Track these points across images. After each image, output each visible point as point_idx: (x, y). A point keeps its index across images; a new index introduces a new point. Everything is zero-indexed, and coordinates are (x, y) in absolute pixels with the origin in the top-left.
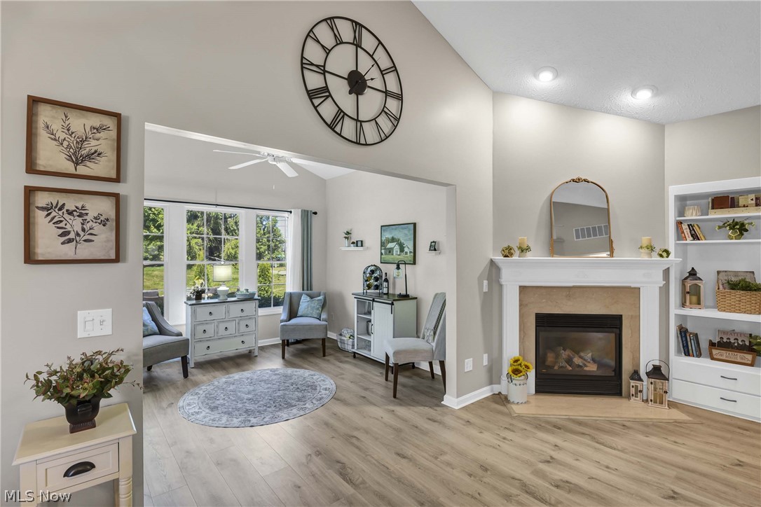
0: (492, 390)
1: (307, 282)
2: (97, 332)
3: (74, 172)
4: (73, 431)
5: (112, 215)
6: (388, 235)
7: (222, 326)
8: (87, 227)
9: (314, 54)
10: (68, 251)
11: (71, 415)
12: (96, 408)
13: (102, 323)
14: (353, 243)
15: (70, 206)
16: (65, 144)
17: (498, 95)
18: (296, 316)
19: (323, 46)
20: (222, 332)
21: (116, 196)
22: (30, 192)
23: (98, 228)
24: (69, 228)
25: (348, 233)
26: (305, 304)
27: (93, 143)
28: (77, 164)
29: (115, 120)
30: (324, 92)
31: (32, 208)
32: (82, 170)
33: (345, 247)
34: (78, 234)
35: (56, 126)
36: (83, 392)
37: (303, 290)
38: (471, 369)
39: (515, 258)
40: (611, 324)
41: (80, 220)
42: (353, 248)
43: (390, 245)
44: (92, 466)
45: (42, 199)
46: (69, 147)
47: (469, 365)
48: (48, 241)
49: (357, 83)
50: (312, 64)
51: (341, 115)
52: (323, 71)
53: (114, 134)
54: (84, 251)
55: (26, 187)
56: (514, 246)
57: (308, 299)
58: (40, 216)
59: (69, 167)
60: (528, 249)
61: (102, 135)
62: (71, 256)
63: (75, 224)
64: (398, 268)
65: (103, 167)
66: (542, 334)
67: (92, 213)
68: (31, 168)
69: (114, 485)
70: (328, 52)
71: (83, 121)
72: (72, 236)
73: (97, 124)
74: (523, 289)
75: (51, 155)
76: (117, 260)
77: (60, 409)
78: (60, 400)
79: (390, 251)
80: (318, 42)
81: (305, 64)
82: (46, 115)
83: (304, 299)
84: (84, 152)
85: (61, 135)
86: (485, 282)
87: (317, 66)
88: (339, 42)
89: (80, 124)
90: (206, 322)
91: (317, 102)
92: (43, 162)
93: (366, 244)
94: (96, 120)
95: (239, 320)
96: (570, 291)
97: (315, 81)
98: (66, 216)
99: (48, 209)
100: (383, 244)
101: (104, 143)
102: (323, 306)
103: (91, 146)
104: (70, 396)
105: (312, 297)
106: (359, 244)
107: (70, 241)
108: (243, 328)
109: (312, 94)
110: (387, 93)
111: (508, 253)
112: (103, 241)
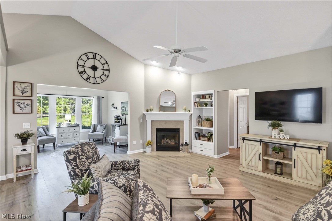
0: (144, 150)
1: (100, 121)
2: (27, 127)
3: (22, 95)
4: (22, 144)
5: (30, 104)
6: (123, 105)
7: (68, 135)
8: (25, 106)
9: (81, 63)
10: (21, 111)
11: (22, 141)
12: (27, 141)
13: (28, 126)
14: (114, 108)
15: (22, 102)
16: (20, 90)
17: (146, 65)
18: (96, 132)
19: (84, 61)
20: (67, 136)
21: (31, 100)
22: (14, 100)
23: (27, 106)
24: (21, 106)
25: (113, 104)
26: (99, 128)
27: (26, 89)
28: (23, 94)
29: (31, 84)
30: (84, 72)
31: (14, 103)
32: (24, 95)
33: (112, 109)
34: (23, 108)
35: (19, 87)
36: (25, 136)
37: (98, 123)
38: (135, 144)
39: (149, 112)
40: (177, 131)
41: (24, 105)
42: (114, 109)
43: (123, 108)
44: (26, 150)
45: (16, 101)
46: (21, 90)
47: (134, 142)
48: (17, 109)
49: (94, 68)
50: (80, 66)
51: (89, 77)
52: (84, 67)
53: (30, 87)
54: (24, 111)
55: (13, 99)
56: (149, 109)
57: (100, 126)
58: (16, 104)
59: (21, 95)
60: (153, 110)
61: (28, 87)
62: (22, 112)
63: (23, 106)
64: (123, 116)
65: (29, 94)
66: (158, 135)
67: (26, 104)
68: (14, 95)
69: (30, 154)
70: (85, 62)
71: (24, 85)
72: (22, 108)
73: (27, 86)
74: (152, 121)
75: (18, 92)
76: (31, 113)
77: (20, 140)
78: (20, 138)
79: (123, 110)
80: (82, 60)
81: (78, 66)
82: (16, 84)
83: (99, 126)
84: (24, 91)
85: (20, 88)
86: (141, 119)
87: (82, 66)
88: (88, 59)
89: (23, 86)
90: (62, 133)
91: (81, 75)
92: (16, 94)
93: (117, 108)
94: (27, 85)
95: (74, 133)
96: (166, 122)
97: (81, 69)
98: (21, 104)
99: (17, 103)
100: (121, 108)
101: (29, 89)
102: (105, 128)
103: (26, 90)
104: (22, 137)
105: (101, 125)
106: (116, 108)
107: (22, 109)
108: (75, 135)
109: (80, 73)
110: (104, 70)
111: (147, 111)
112: (28, 109)
